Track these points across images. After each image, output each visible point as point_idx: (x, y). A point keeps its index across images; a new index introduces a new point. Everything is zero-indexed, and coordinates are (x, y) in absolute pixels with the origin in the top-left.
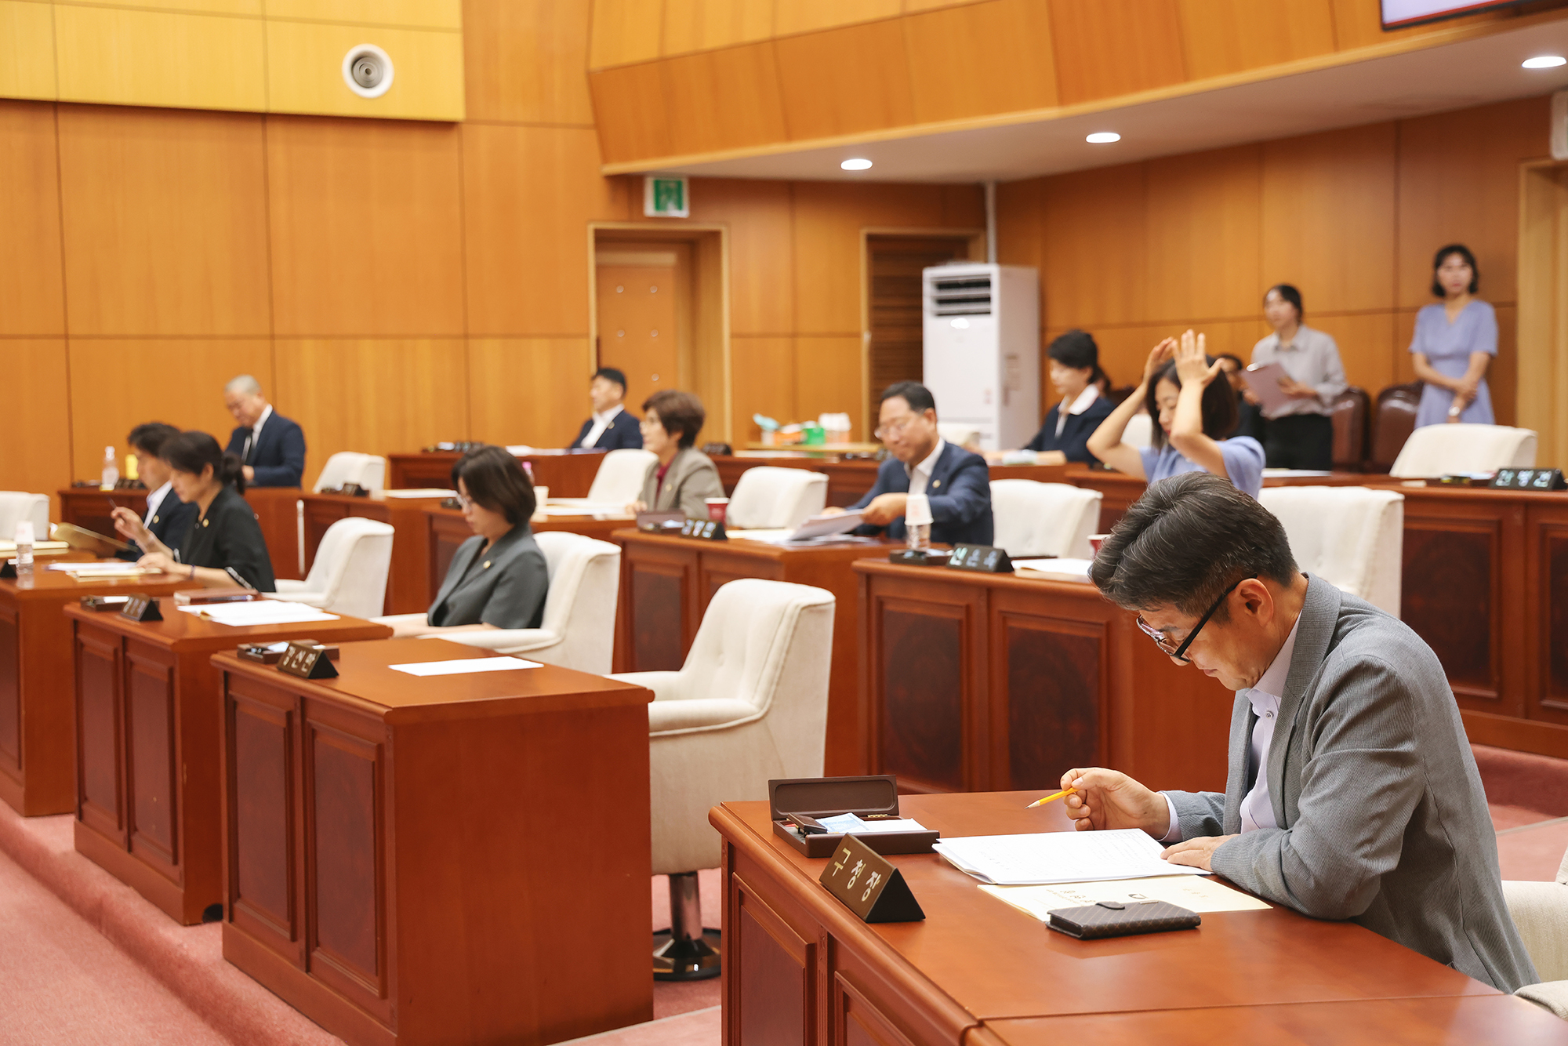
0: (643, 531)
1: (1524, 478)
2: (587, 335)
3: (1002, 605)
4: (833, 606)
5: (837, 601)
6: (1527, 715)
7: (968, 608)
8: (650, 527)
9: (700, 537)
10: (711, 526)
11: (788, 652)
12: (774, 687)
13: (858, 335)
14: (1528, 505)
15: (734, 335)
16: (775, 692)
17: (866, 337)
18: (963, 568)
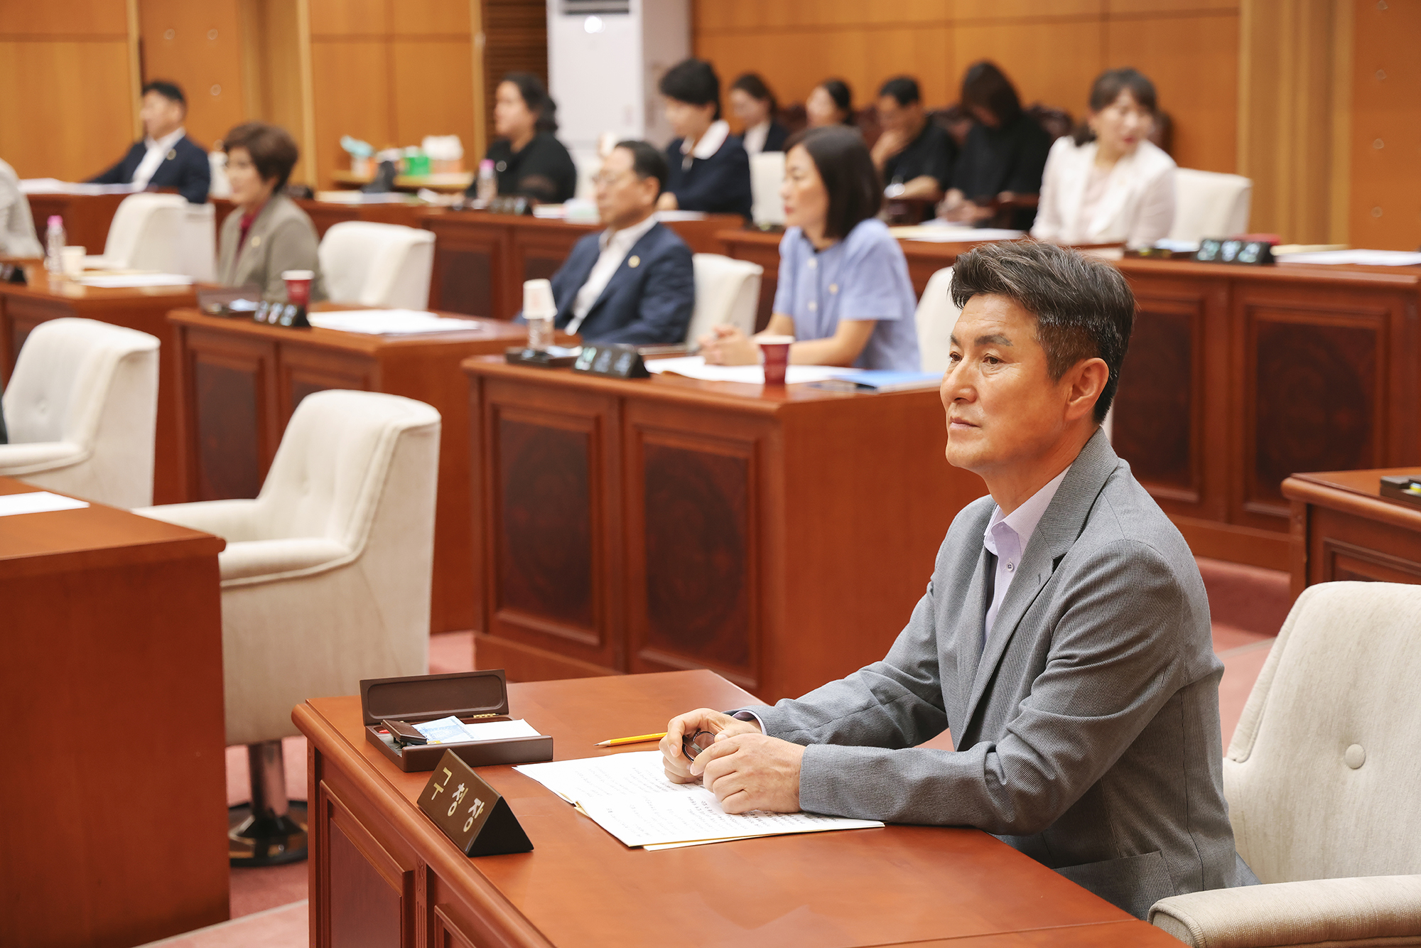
0: (207, 314)
1: (1230, 250)
2: (125, 36)
3: (636, 416)
4: (438, 428)
5: (444, 421)
6: (1230, 520)
7: (598, 421)
8: (215, 308)
9: (278, 324)
10: (291, 311)
11: (386, 482)
12: (369, 525)
13: (466, 38)
14: (1234, 283)
15: (316, 38)
16: (372, 530)
17: (479, 41)
18: (591, 372)
